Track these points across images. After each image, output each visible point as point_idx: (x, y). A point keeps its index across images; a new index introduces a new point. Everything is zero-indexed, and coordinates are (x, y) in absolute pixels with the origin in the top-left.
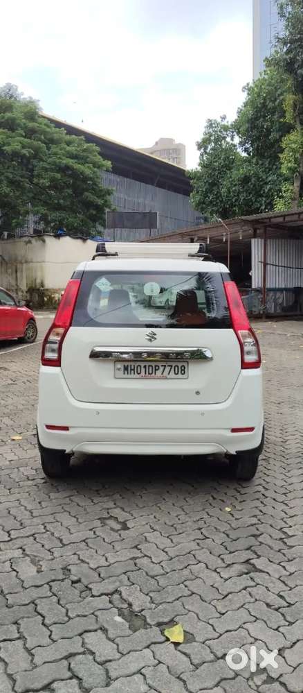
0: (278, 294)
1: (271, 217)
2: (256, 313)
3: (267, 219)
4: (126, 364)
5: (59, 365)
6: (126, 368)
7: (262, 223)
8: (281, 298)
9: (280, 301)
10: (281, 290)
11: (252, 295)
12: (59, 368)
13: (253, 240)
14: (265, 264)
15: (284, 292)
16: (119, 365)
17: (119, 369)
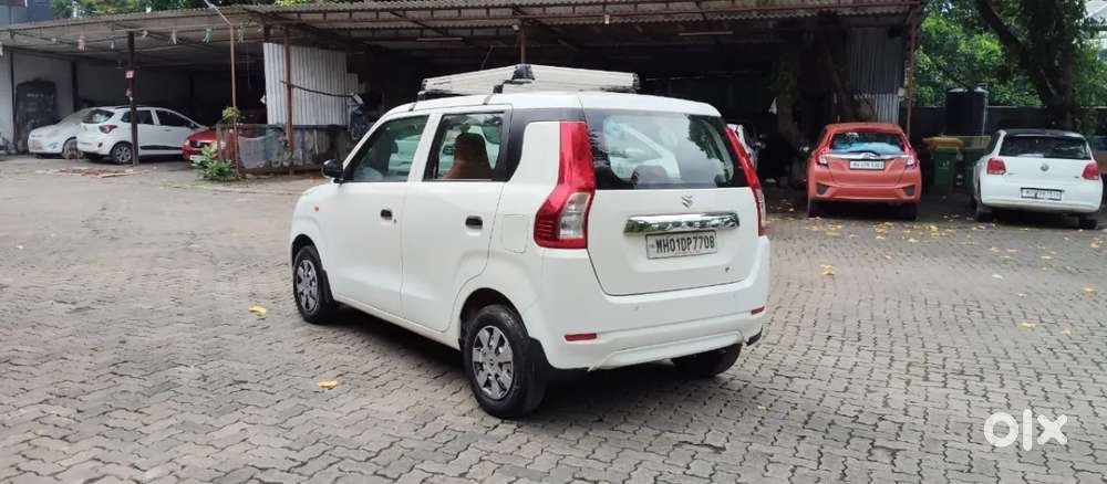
0: (307, 135)
1: (301, 12)
2: (277, 166)
3: (295, 12)
4: (659, 238)
5: (585, 246)
6: (659, 244)
7: (282, 19)
8: (312, 140)
9: (310, 146)
10: (310, 129)
11: (270, 135)
12: (585, 250)
13: (266, 45)
14: (290, 87)
15: (315, 132)
16: (652, 241)
17: (653, 246)
